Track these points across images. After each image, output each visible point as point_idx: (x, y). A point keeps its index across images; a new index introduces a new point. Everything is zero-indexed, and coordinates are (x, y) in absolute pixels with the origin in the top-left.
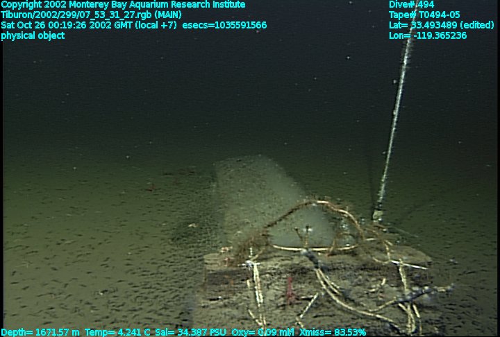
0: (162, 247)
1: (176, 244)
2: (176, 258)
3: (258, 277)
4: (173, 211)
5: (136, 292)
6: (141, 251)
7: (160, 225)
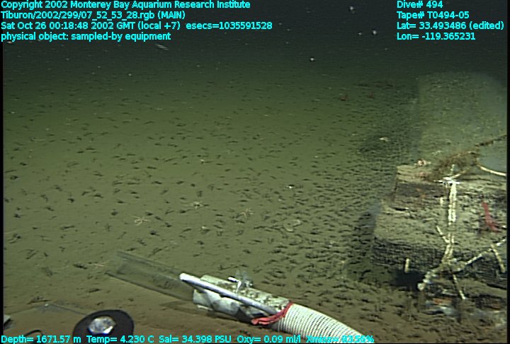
0: (349, 156)
1: (364, 155)
2: (362, 168)
3: (455, 197)
4: (364, 123)
5: (320, 191)
6: (328, 157)
7: (349, 135)
